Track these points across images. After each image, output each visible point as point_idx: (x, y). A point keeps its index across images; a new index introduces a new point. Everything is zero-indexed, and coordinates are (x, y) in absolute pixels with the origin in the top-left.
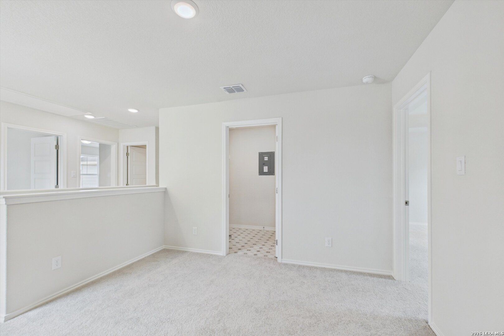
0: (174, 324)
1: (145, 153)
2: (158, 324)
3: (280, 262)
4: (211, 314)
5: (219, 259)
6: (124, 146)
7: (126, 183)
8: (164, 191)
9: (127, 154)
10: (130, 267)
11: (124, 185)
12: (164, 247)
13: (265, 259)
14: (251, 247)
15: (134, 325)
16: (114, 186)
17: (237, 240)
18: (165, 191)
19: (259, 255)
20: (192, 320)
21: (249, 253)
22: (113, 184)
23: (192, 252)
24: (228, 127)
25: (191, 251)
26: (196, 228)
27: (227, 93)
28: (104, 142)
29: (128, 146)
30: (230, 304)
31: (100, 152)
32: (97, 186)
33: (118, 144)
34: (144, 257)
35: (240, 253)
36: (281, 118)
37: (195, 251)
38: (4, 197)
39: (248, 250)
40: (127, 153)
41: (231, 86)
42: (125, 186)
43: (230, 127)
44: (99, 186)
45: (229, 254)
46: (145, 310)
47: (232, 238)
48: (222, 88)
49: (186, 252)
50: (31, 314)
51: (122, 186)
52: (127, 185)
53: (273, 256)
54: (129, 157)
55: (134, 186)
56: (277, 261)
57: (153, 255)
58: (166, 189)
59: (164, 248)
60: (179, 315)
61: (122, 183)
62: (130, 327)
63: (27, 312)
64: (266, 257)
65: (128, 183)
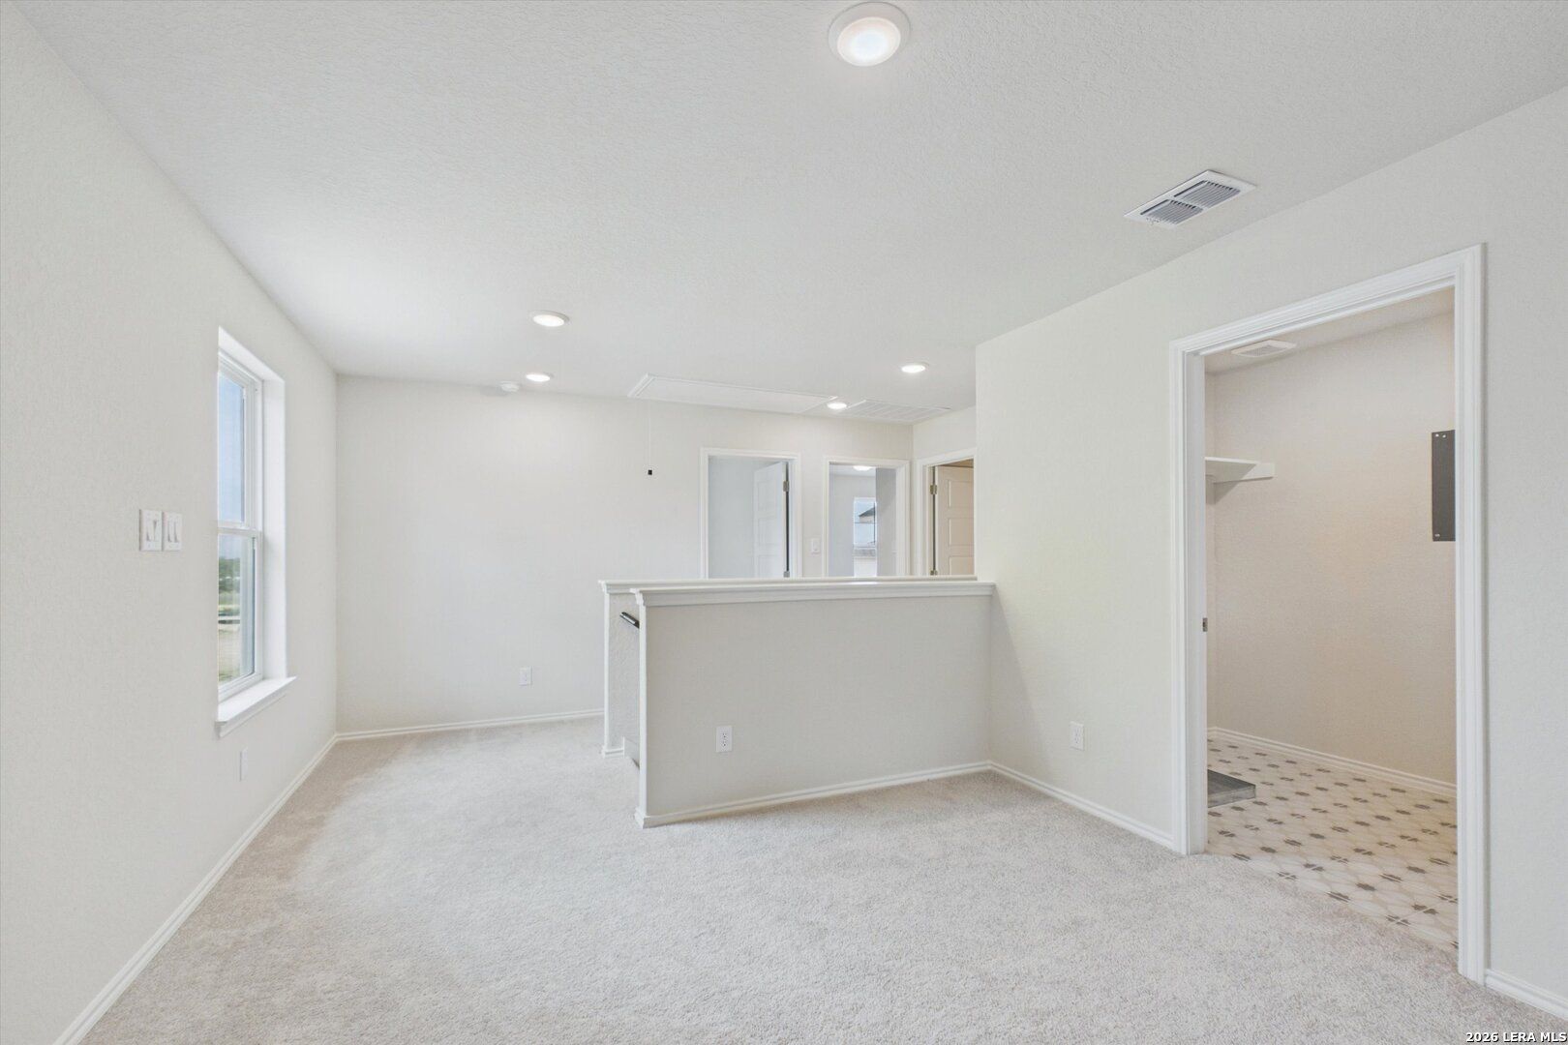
0: (888, 994)
1: (971, 482)
2: (855, 970)
3: (1472, 977)
4: (1008, 1026)
5: (1152, 856)
6: (924, 466)
7: (929, 569)
8: (987, 593)
9: (933, 489)
10: (877, 794)
11: (924, 573)
12: (987, 765)
13: (1382, 932)
14: (1333, 858)
15: (808, 941)
16: (903, 577)
17: (1277, 810)
18: (991, 596)
19: (1362, 902)
20: (942, 1012)
21: (1309, 881)
22: (901, 572)
23: (1065, 805)
24: (1196, 354)
25: (1066, 800)
26: (1082, 725)
27: (1169, 226)
28: (887, 463)
29: (934, 467)
30: (1094, 1032)
31: (877, 488)
32: (875, 576)
33: (911, 464)
34: (925, 778)
35: (1263, 865)
36: (1477, 249)
37: (1076, 804)
38: (641, 592)
39: (1308, 866)
40: (932, 487)
41: (1170, 195)
42: (928, 576)
43: (1203, 353)
44: (878, 575)
45: (1206, 852)
46: (849, 920)
47: (1258, 800)
48: (1134, 214)
49: (1047, 797)
50: (677, 829)
51: (919, 575)
52: (932, 573)
53: (1447, 938)
54: (937, 496)
55: (951, 576)
56: (1455, 966)
57: (951, 783)
58: (993, 587)
59: (989, 767)
60: (918, 975)
61: (921, 570)
62: (798, 943)
63: (674, 823)
64: (1399, 927)
65: (934, 568)
